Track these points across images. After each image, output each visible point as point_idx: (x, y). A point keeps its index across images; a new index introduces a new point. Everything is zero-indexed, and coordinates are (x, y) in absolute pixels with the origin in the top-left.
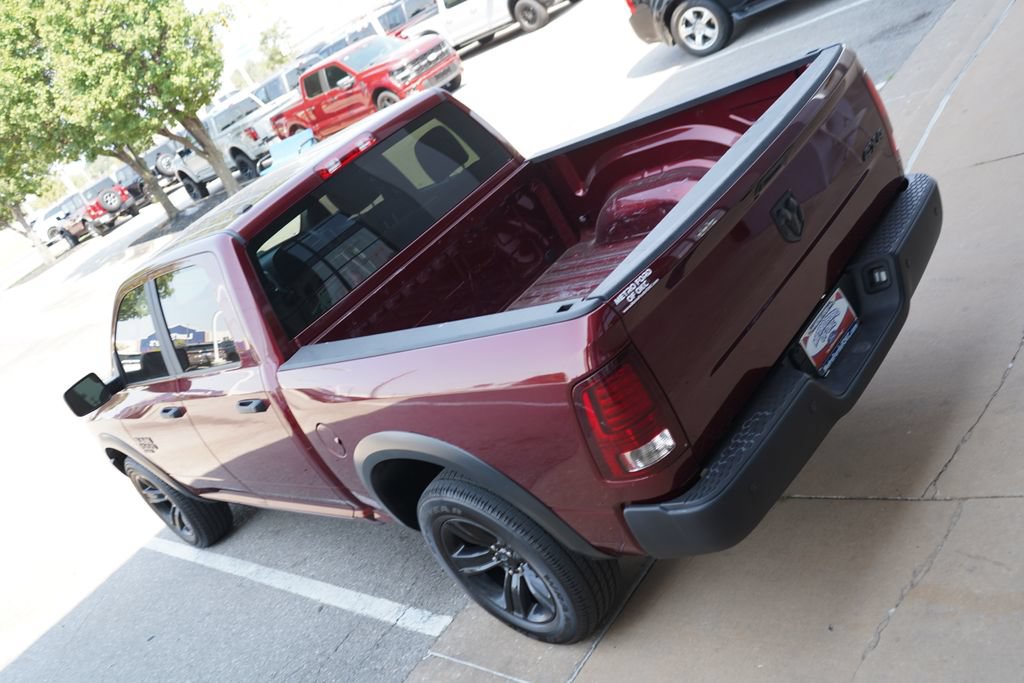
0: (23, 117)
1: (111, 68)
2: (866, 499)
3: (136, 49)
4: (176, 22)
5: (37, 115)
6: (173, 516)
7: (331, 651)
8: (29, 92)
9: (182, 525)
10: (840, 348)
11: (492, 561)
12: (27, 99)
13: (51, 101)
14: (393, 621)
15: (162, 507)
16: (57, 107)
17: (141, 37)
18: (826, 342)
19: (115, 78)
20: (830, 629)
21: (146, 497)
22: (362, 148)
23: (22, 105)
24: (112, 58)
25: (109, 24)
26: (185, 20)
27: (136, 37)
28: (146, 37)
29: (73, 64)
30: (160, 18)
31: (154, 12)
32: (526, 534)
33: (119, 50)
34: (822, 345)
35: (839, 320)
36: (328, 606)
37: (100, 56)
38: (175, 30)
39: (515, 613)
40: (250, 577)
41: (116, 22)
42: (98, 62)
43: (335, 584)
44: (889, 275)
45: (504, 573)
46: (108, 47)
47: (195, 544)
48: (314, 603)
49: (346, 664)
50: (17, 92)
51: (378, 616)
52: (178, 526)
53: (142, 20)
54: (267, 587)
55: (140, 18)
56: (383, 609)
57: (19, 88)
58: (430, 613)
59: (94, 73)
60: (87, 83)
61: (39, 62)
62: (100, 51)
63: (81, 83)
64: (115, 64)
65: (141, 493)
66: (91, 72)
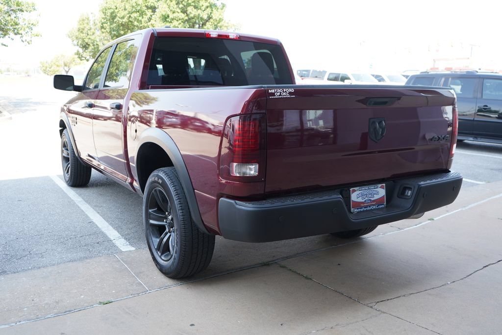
0: (135, 19)
1: (180, 19)
2: (342, 294)
3: (194, 18)
4: (216, 17)
5: (141, 21)
6: (67, 166)
7: (79, 236)
8: (144, 11)
9: (68, 172)
10: (368, 208)
11: (163, 221)
12: (142, 14)
13: (150, 19)
14: (112, 239)
15: (66, 159)
16: (150, 23)
17: (199, 15)
18: (363, 201)
19: (179, 24)
20: (282, 325)
21: (62, 151)
22: (230, 37)
23: (138, 13)
24: (182, 16)
25: (190, 3)
26: (220, 19)
27: (197, 14)
28: (201, 16)
29: (167, 9)
30: (211, 13)
31: (210, 9)
32: (180, 204)
33: (187, 15)
34: (360, 200)
35: (376, 197)
36: (93, 223)
37: (178, 12)
38: (214, 20)
39: (159, 252)
40: (76, 202)
41: (193, 4)
42: (175, 15)
43: (104, 218)
44: (412, 194)
45: (165, 229)
46: (184, 11)
47: (67, 182)
48: (90, 219)
49: (80, 243)
50: (139, 8)
51: (108, 235)
52: (66, 172)
53: (204, 9)
54: (79, 207)
55: (203, 8)
56: (112, 234)
57: (141, 7)
58: (128, 244)
59: (172, 17)
60: (167, 20)
61: (155, 3)
62: (179, 11)
63: (165, 18)
64: (182, 19)
65: (62, 149)
66: (171, 16)
